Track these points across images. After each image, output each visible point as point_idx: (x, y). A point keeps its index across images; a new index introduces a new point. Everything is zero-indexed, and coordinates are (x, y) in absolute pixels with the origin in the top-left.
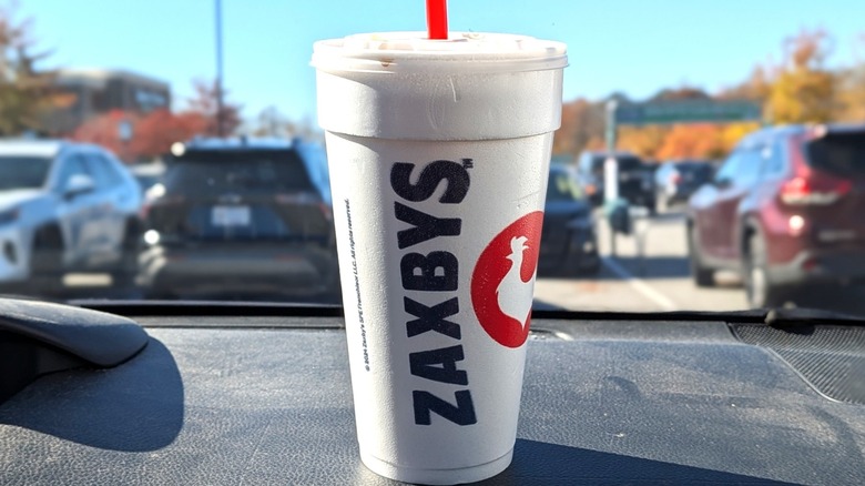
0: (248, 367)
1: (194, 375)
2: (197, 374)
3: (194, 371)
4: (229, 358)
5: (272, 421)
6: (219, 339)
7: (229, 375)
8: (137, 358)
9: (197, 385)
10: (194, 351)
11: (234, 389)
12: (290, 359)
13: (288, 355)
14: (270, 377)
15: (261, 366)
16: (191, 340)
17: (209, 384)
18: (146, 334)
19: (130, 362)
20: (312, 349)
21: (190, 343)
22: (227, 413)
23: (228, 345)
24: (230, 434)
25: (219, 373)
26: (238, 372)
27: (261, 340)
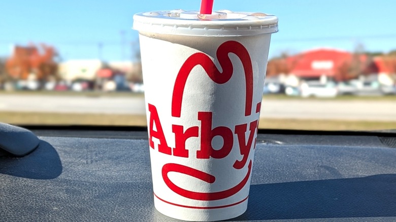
0: (102, 159)
1: (70, 163)
2: (72, 162)
3: (70, 160)
4: (89, 153)
5: (123, 190)
6: (81, 143)
7: (91, 163)
8: (35, 152)
9: (73, 168)
10: (68, 149)
11: (96, 171)
12: (126, 154)
13: (124, 152)
14: (116, 165)
15: (109, 158)
16: (65, 143)
17: (80, 167)
18: (38, 139)
19: (31, 154)
20: (138, 149)
21: (65, 145)
22: (95, 184)
23: (87, 146)
24: (98, 197)
25: (85, 162)
26: (97, 161)
27: (106, 144)
